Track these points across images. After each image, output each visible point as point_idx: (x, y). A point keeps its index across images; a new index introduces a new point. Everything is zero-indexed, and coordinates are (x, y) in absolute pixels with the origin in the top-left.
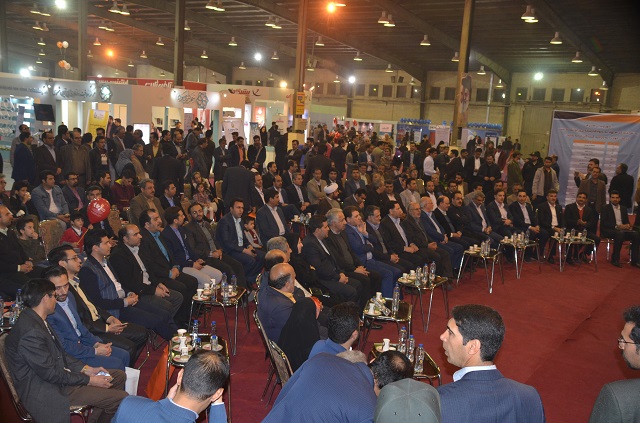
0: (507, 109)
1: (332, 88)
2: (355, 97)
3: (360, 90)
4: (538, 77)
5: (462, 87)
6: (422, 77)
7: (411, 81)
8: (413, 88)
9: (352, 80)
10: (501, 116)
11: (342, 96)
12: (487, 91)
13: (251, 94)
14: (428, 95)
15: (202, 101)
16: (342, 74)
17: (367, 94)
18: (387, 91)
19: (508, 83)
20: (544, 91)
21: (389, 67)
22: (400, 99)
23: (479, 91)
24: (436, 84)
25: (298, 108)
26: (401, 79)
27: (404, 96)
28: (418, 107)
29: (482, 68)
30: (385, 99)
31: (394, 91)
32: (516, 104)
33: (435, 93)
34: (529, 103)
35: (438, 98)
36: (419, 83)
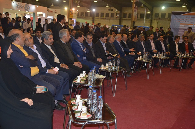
0: (151, 21)
1: (87, 14)
2: (95, 17)
3: (97, 15)
4: (163, 8)
5: (134, 5)
6: (120, 10)
7: (116, 11)
8: (117, 14)
9: (94, 10)
10: (149, 24)
11: (90, 17)
12: (144, 14)
13: (53, 12)
14: (122, 16)
15: (27, 8)
16: (90, 9)
17: (100, 16)
18: (107, 15)
19: (152, 11)
20: (165, 14)
21: (108, 5)
22: (112, 18)
23: (141, 15)
24: (125, 12)
25: (70, 15)
26: (112, 10)
27: (113, 17)
28: (119, 21)
29: (142, 5)
30: (107, 18)
31: (110, 15)
32: (155, 19)
33: (125, 16)
34: (159, 19)
35: (126, 18)
36: (119, 12)
